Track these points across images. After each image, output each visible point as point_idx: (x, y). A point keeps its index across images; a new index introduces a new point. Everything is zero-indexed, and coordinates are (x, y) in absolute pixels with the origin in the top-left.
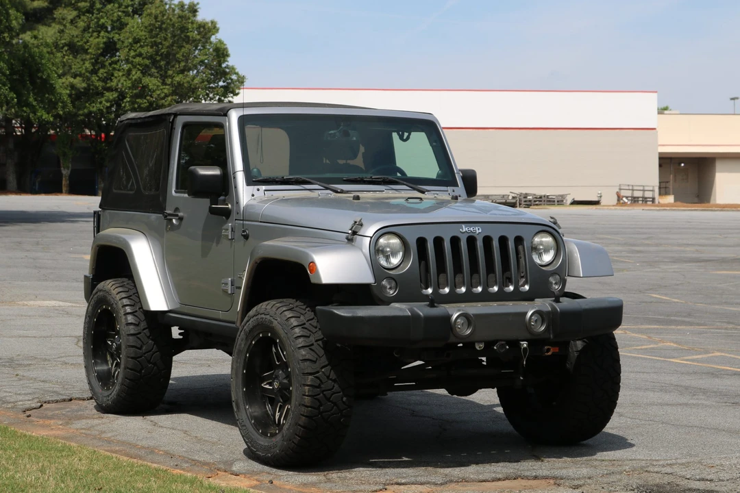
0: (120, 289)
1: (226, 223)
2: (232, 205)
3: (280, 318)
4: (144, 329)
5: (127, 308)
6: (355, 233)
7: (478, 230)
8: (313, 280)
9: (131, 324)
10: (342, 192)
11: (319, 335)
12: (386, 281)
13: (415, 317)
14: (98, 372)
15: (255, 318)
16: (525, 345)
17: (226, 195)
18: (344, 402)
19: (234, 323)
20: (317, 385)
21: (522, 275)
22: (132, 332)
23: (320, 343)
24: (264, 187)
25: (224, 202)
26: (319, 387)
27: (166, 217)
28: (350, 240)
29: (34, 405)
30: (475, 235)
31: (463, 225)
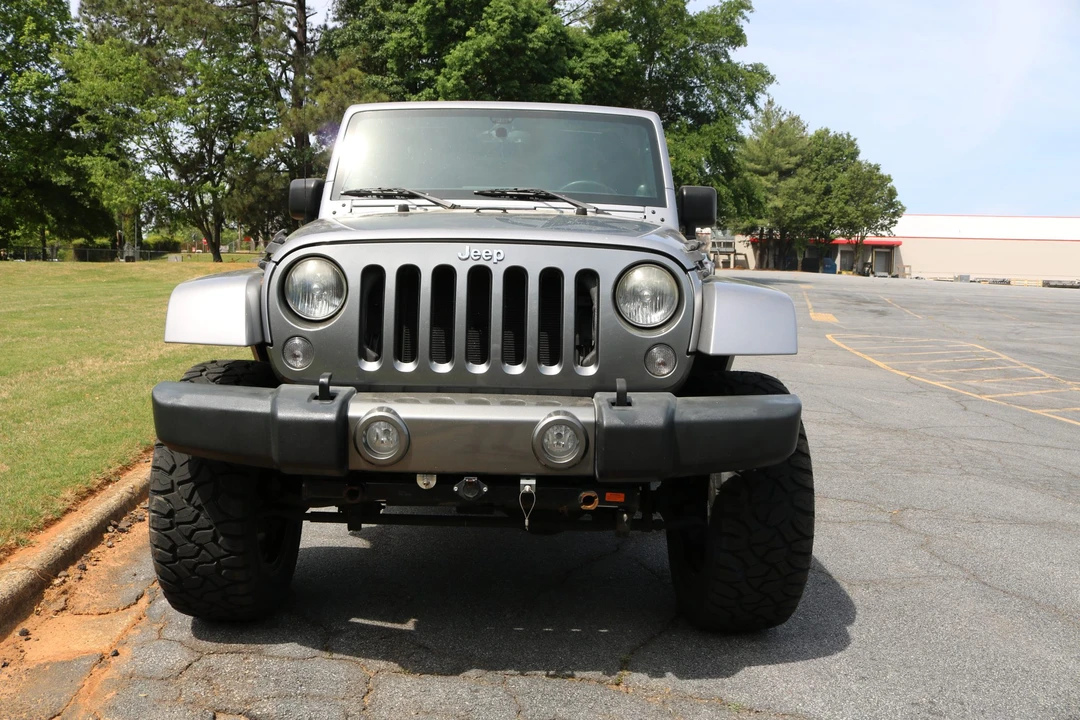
7: (496, 255)
16: (529, 487)
20: (168, 512)
24: (352, 203)
30: (489, 264)
31: (467, 246)
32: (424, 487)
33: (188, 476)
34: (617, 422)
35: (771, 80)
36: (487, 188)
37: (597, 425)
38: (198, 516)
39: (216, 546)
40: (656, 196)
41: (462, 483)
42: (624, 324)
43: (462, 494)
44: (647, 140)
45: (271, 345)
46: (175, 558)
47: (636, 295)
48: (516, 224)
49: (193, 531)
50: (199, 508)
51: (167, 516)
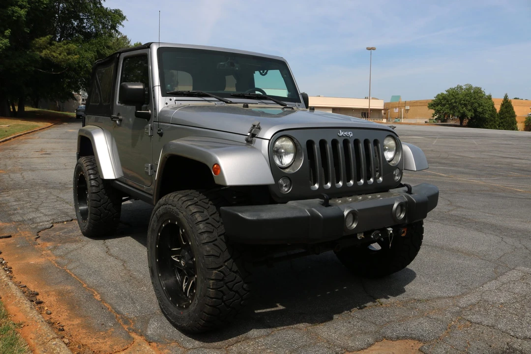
0: (88, 164)
1: (147, 124)
2: (152, 111)
3: (186, 211)
4: (102, 189)
5: (91, 176)
6: (253, 135)
7: (350, 134)
8: (217, 182)
9: (94, 186)
10: (231, 103)
11: (222, 230)
12: (283, 180)
13: (314, 218)
14: (81, 210)
15: (164, 206)
16: (391, 232)
17: (147, 104)
18: (244, 289)
19: (151, 195)
20: (221, 278)
21: (377, 169)
22: (94, 191)
23: (222, 237)
24: (175, 98)
25: (146, 109)
26: (222, 280)
27: (112, 119)
28: (249, 142)
29: (47, 226)
30: (348, 138)
31: (340, 130)
35: (124, 18)
40: (297, 98)
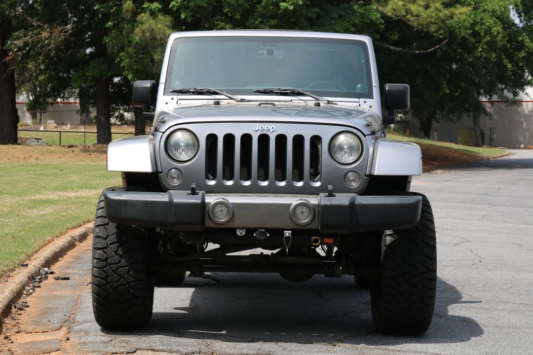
6: (156, 129)
7: (272, 129)
12: (172, 171)
16: (288, 234)
24: (178, 97)
30: (268, 133)
31: (257, 124)
32: (240, 235)
33: (116, 240)
34: (328, 203)
36: (262, 88)
37: (319, 205)
38: (120, 260)
39: (129, 276)
40: (367, 92)
41: (258, 232)
42: (336, 162)
43: (257, 237)
44: (363, 56)
45: (161, 172)
46: (107, 283)
47: (341, 148)
48: (281, 113)
49: (118, 268)
50: (121, 256)
51: (103, 261)
